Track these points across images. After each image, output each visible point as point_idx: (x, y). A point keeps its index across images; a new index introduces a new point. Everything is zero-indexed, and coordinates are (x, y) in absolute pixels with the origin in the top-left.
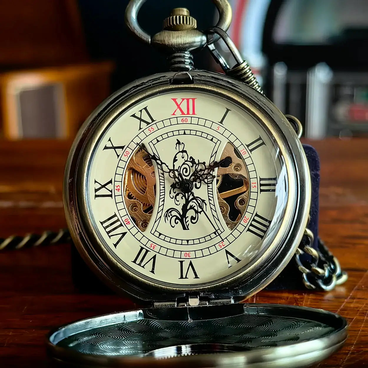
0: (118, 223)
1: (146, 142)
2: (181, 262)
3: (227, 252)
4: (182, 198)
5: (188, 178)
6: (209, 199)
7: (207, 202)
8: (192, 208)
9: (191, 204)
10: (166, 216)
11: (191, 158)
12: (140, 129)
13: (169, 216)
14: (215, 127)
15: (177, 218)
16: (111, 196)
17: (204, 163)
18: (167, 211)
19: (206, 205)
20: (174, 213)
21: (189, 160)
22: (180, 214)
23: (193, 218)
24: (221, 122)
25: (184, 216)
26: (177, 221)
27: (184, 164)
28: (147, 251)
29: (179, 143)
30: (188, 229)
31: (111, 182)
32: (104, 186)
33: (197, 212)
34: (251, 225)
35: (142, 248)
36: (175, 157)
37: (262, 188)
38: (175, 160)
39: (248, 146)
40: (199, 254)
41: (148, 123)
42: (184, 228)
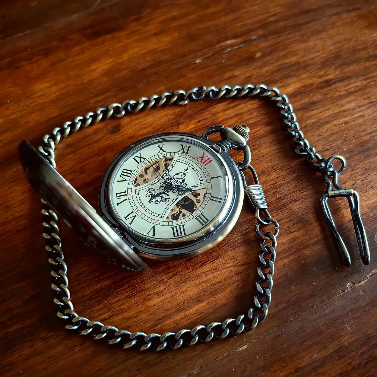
0: (129, 175)
1: (175, 158)
2: (132, 212)
3: (154, 227)
4: (163, 190)
5: (174, 185)
6: (172, 201)
7: (170, 201)
8: (162, 197)
9: (163, 195)
10: (149, 190)
11: (185, 179)
12: (179, 151)
13: (149, 191)
14: (208, 177)
15: (152, 195)
16: (139, 163)
17: (187, 185)
18: (151, 189)
19: (168, 201)
20: (153, 192)
21: (183, 179)
22: (154, 194)
23: (157, 201)
24: (212, 178)
25: (155, 197)
26: (150, 196)
27: (179, 179)
28: (126, 195)
29: (187, 169)
30: (150, 203)
31: (145, 158)
32: (140, 157)
33: (162, 200)
34: (176, 227)
35: (125, 192)
36: (179, 173)
37: (198, 218)
38: (177, 174)
39: (212, 197)
40: (143, 216)
41: (184, 152)
42: (149, 201)
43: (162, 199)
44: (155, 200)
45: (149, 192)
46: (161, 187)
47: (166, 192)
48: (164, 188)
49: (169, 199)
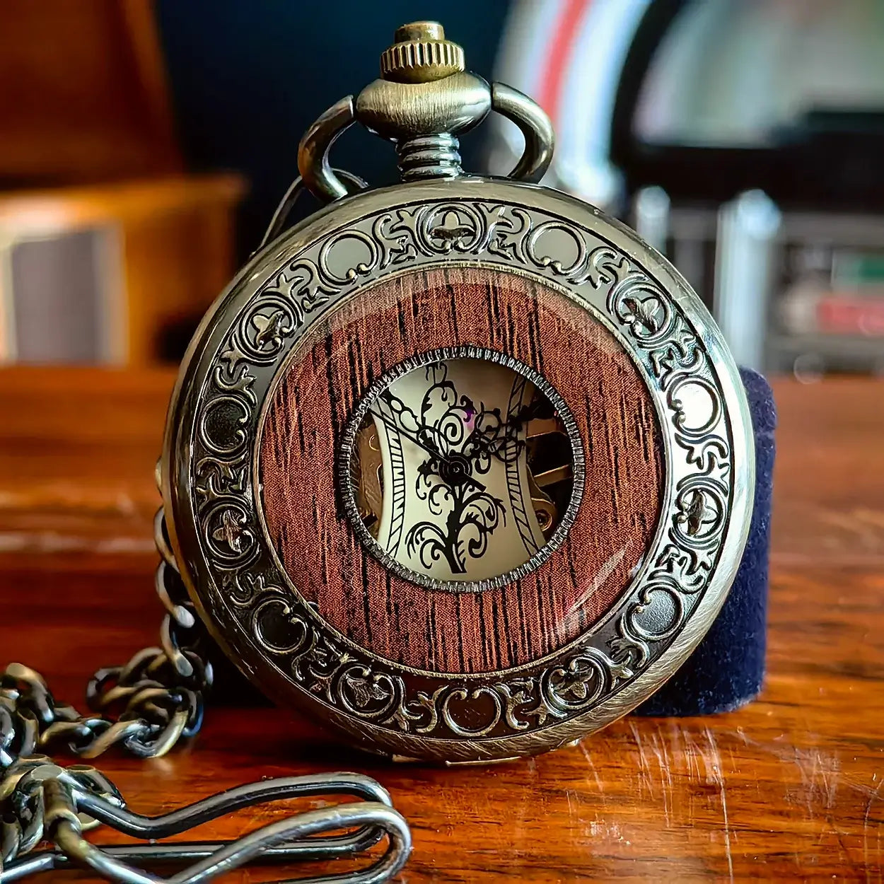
4: (446, 498)
5: (458, 449)
6: (512, 498)
7: (506, 503)
9: (468, 510)
10: (411, 542)
11: (464, 398)
13: (418, 543)
15: (437, 545)
18: (413, 530)
19: (504, 511)
20: (429, 534)
21: (459, 404)
22: (442, 536)
23: (473, 545)
25: (452, 539)
26: (437, 552)
27: (447, 414)
29: (433, 363)
30: (464, 571)
33: (483, 529)
36: (426, 399)
38: (426, 406)
42: (455, 569)
43: (478, 524)
44: (464, 547)
45: (418, 547)
46: (431, 497)
47: (462, 494)
48: (443, 491)
49: (497, 502)
